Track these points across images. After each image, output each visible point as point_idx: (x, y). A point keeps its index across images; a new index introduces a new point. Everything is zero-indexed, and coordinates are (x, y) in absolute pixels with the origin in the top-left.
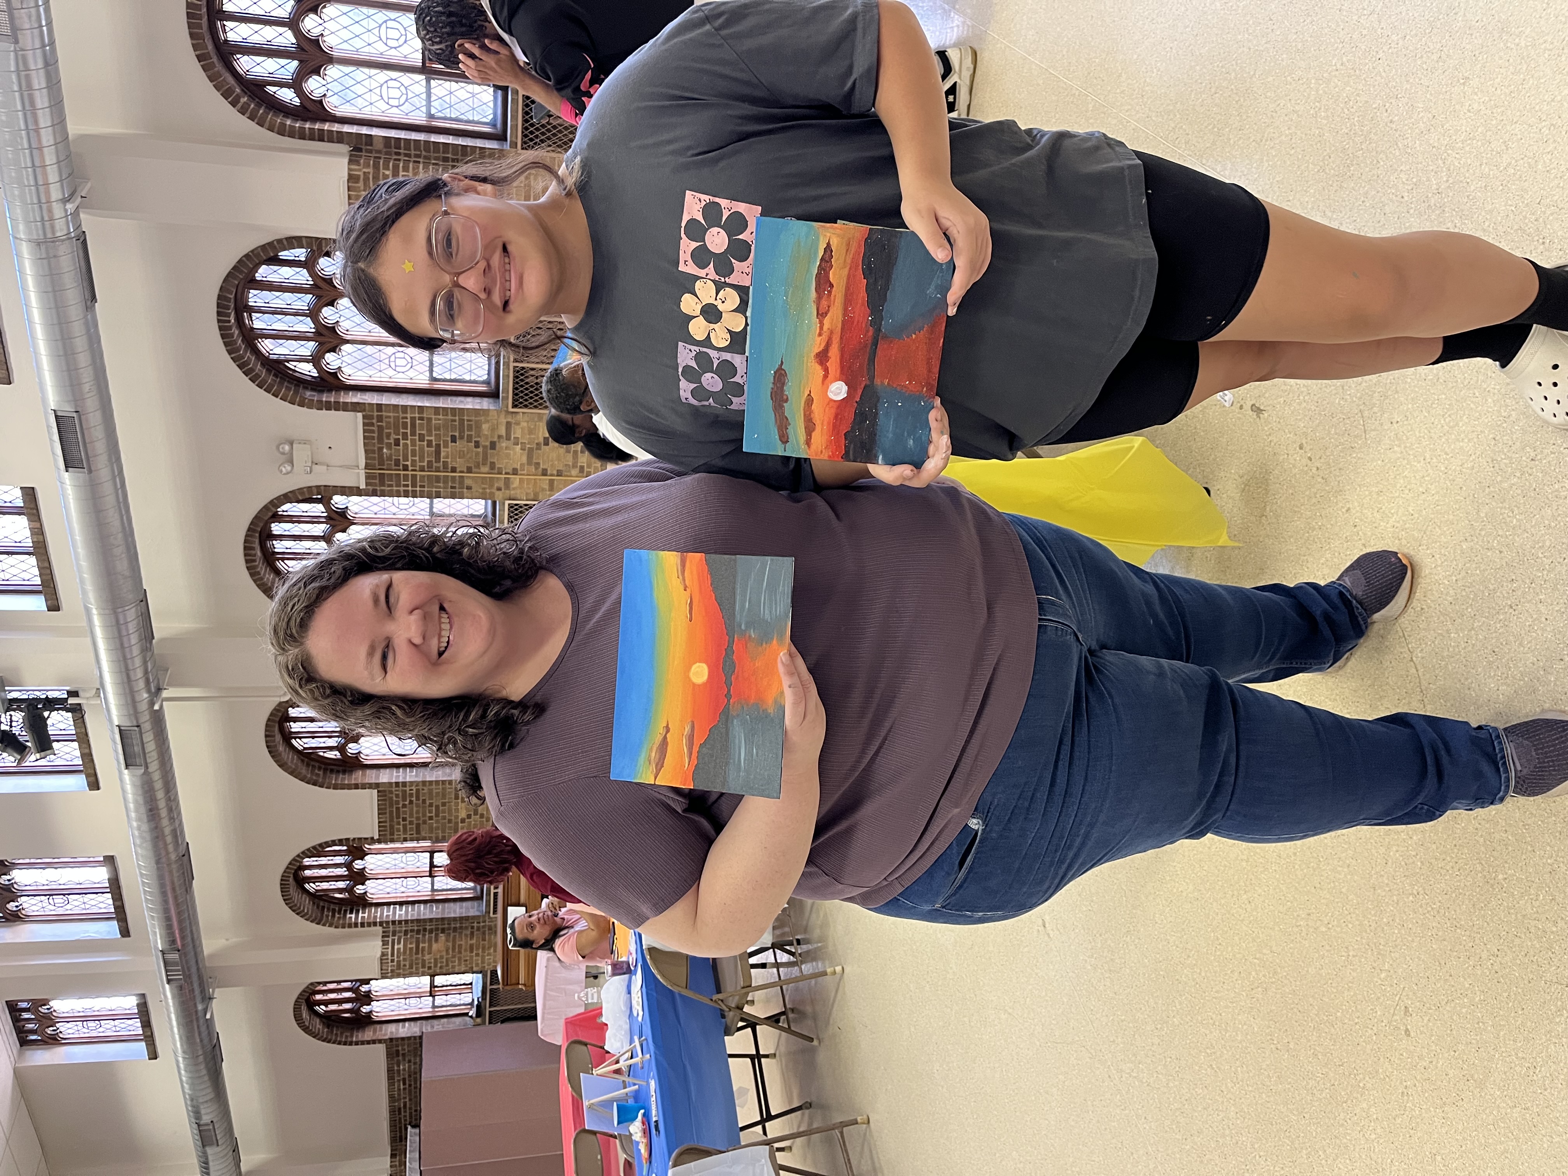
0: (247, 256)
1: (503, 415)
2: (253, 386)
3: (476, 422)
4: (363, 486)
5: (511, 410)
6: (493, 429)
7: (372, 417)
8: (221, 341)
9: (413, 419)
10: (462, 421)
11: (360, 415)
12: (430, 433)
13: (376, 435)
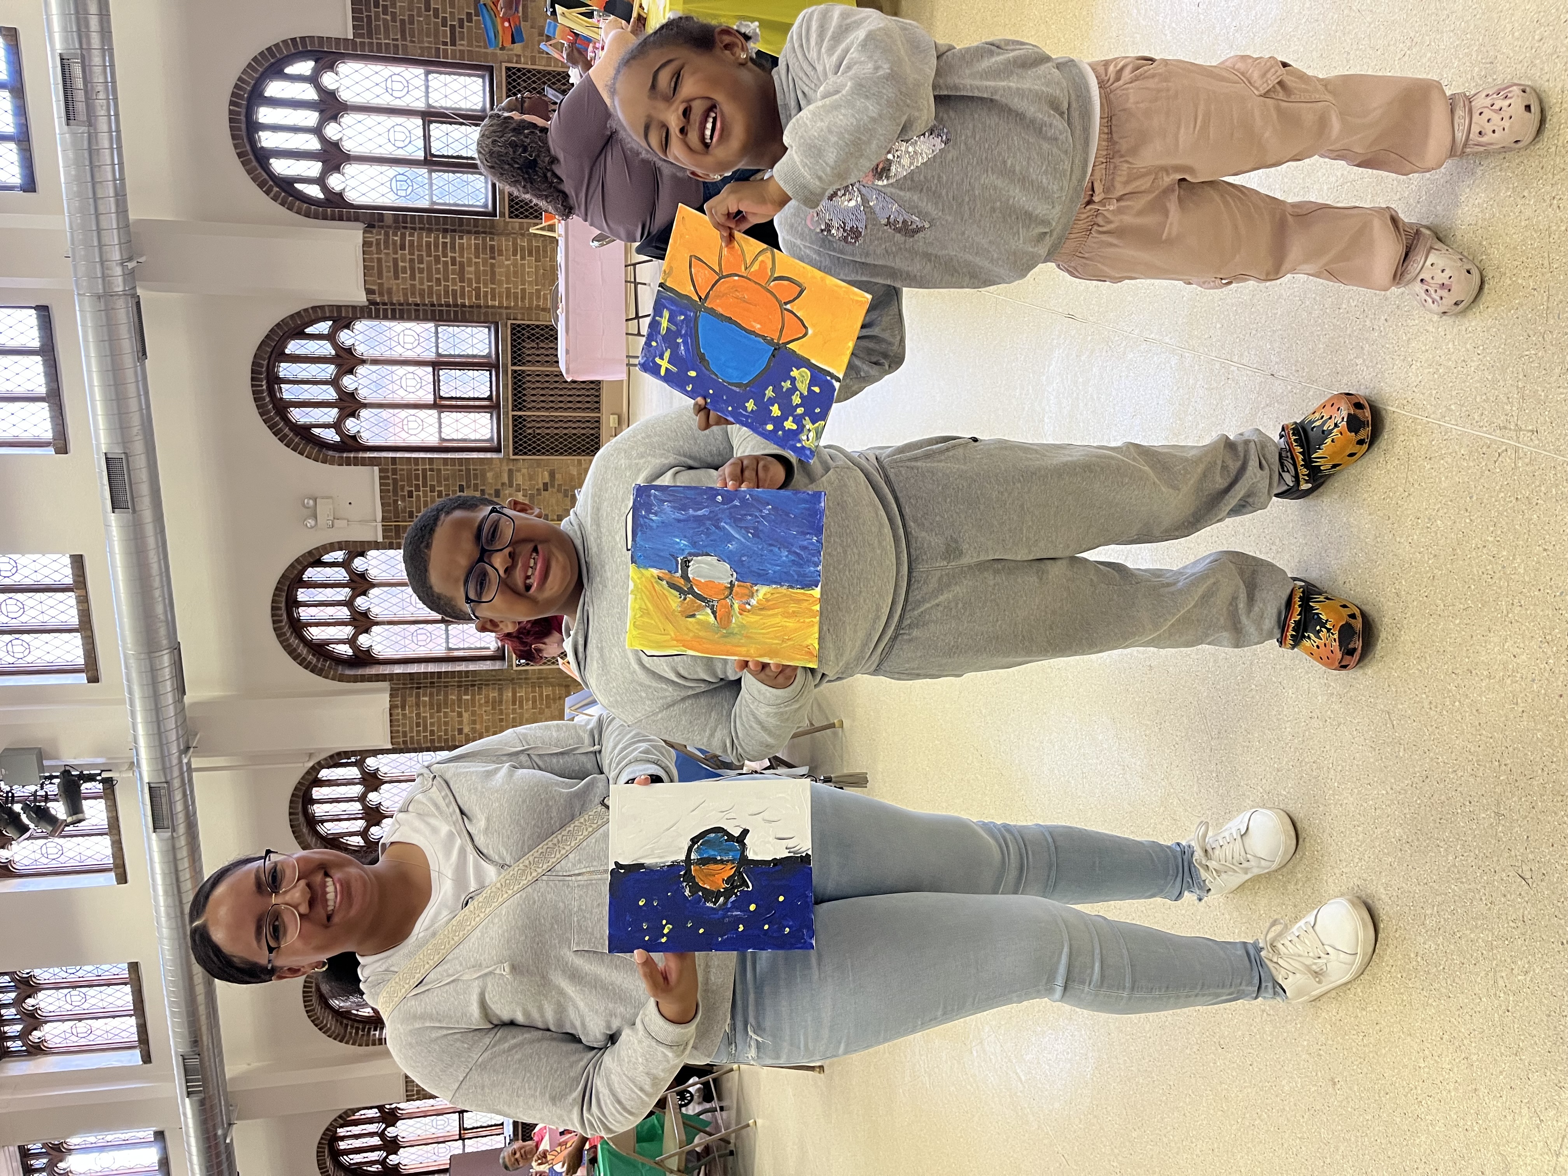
0: (278, 325)
1: (505, 464)
2: (281, 446)
3: (482, 470)
4: (380, 539)
5: (512, 457)
6: (498, 476)
7: (387, 471)
8: (253, 404)
9: (424, 470)
10: (468, 470)
11: (376, 469)
12: (439, 483)
13: (391, 488)
